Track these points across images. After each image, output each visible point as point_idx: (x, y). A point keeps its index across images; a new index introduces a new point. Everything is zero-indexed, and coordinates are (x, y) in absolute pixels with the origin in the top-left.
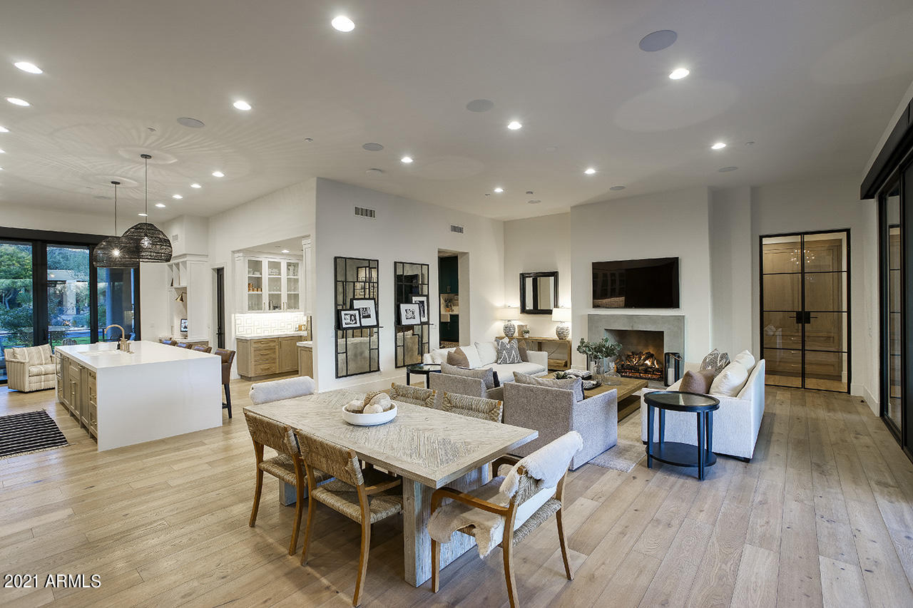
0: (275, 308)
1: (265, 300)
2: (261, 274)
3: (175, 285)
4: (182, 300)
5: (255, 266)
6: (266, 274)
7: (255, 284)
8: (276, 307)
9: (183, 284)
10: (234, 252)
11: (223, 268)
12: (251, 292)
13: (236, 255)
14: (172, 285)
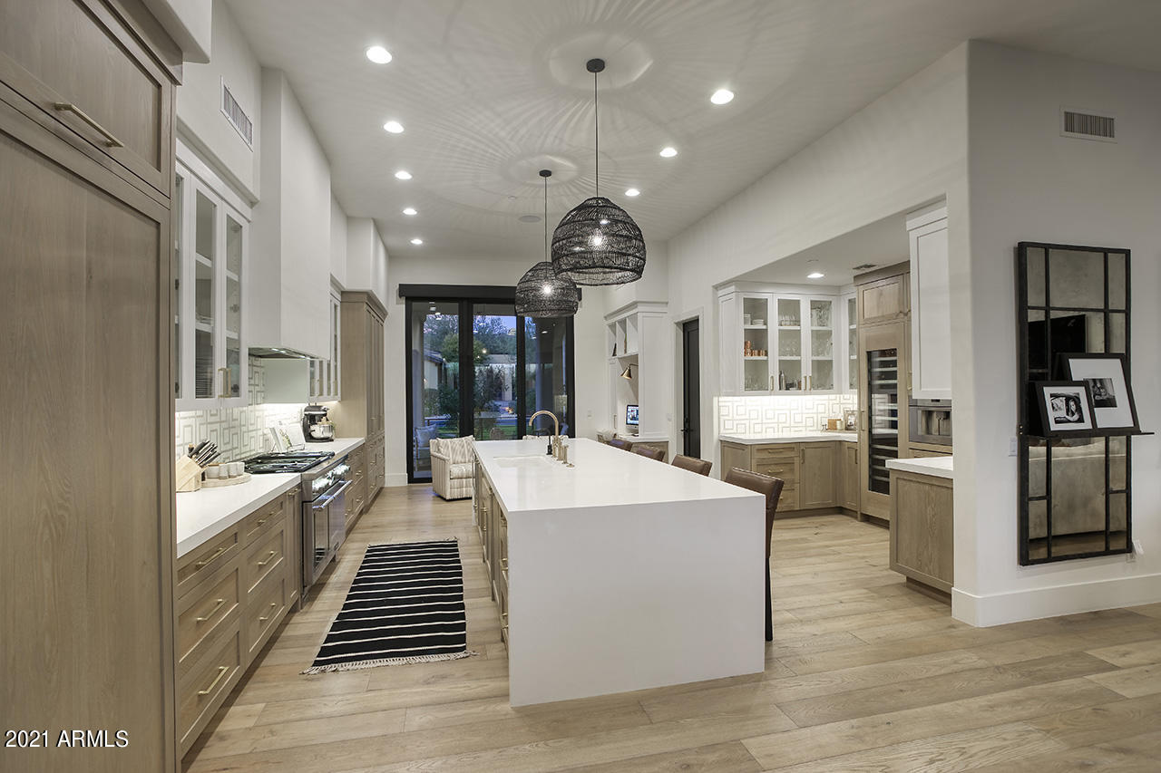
0: (789, 387)
1: (773, 370)
2: (765, 324)
3: (620, 353)
4: (629, 375)
5: (755, 308)
6: (774, 324)
7: (756, 341)
8: (790, 384)
9: (631, 351)
10: (716, 288)
11: (695, 321)
12: (749, 357)
13: (721, 293)
14: (614, 355)
